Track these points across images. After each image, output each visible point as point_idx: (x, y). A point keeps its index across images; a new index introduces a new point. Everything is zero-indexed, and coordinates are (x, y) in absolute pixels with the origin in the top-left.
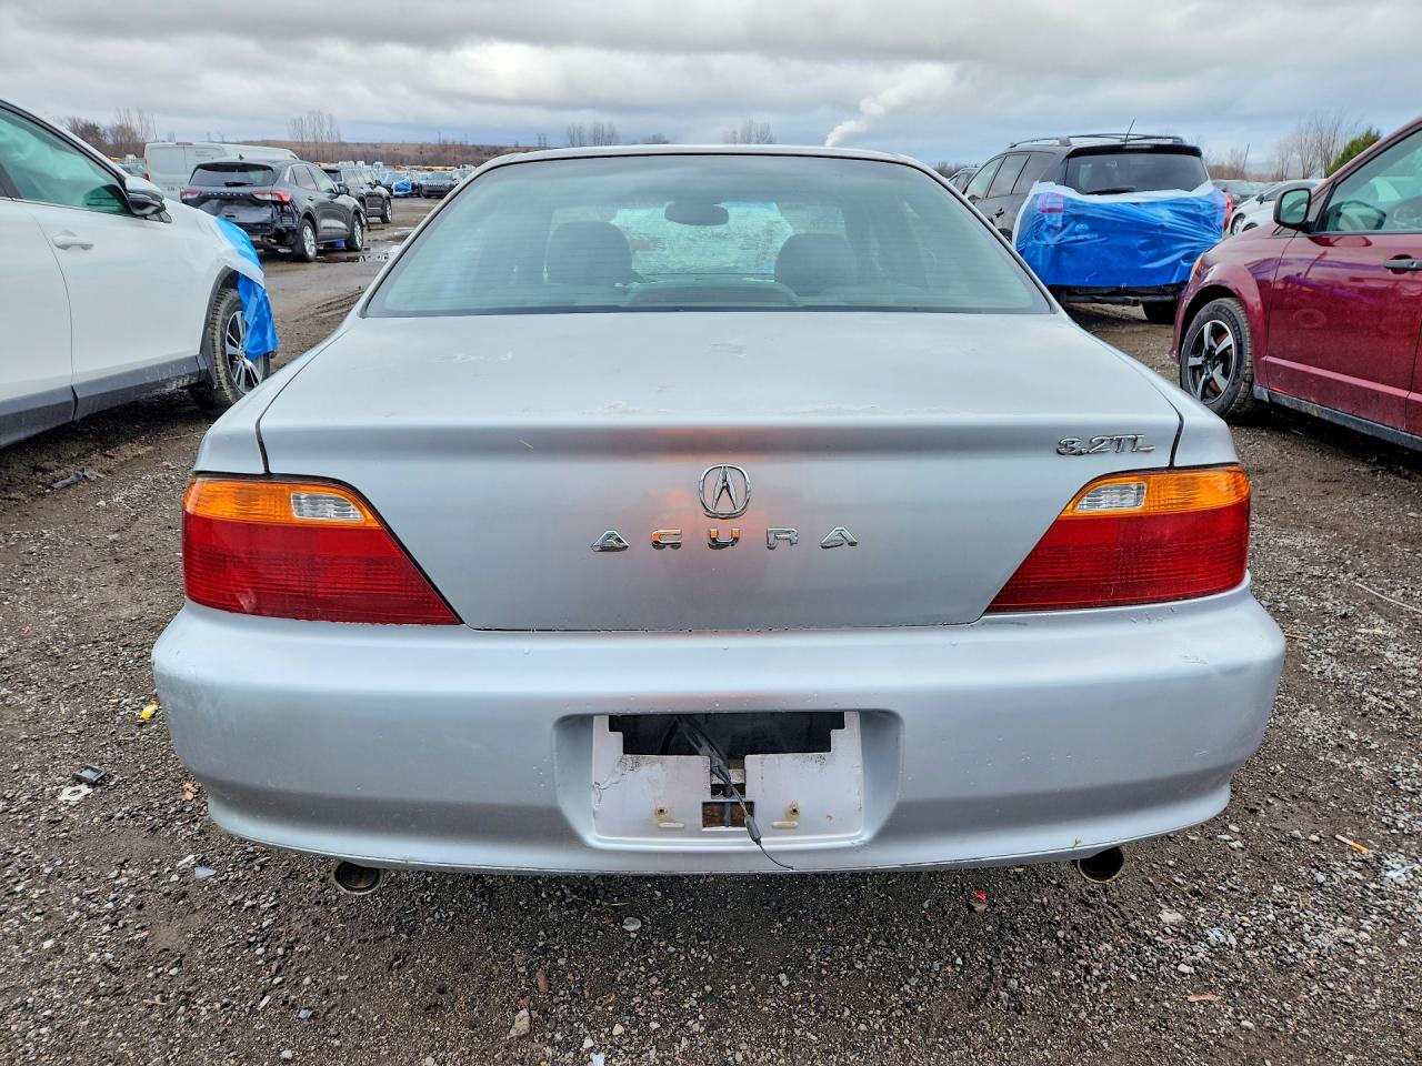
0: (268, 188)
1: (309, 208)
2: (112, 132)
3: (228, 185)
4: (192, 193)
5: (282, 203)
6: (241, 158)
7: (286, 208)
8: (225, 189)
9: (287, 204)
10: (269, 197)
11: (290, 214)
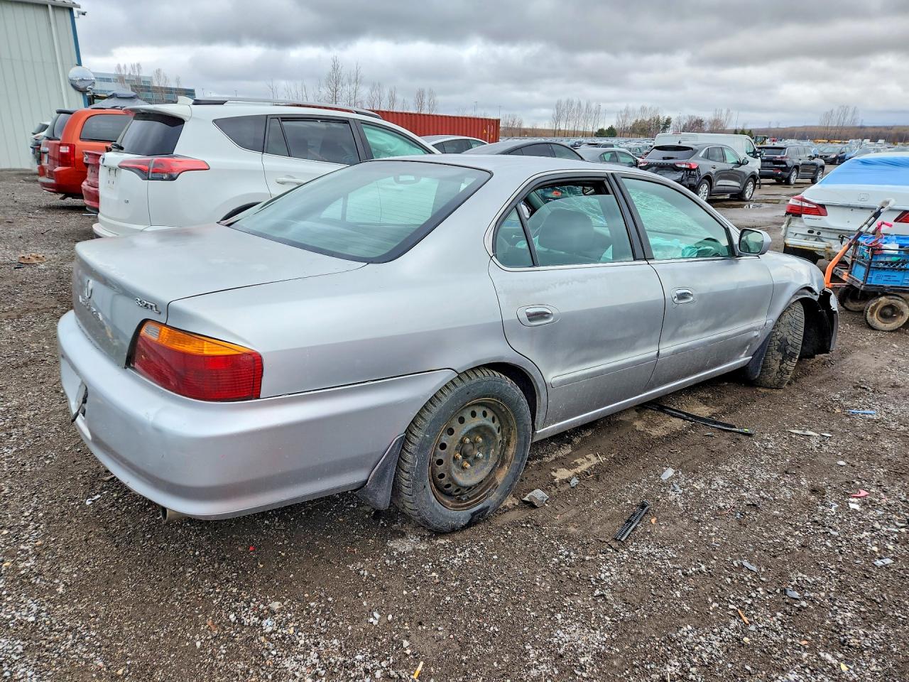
0: (685, 161)
1: (710, 173)
2: (710, 123)
3: (664, 159)
4: (644, 163)
5: (691, 169)
6: (679, 142)
7: (692, 172)
8: (661, 161)
9: (694, 170)
10: (684, 166)
11: (694, 176)
